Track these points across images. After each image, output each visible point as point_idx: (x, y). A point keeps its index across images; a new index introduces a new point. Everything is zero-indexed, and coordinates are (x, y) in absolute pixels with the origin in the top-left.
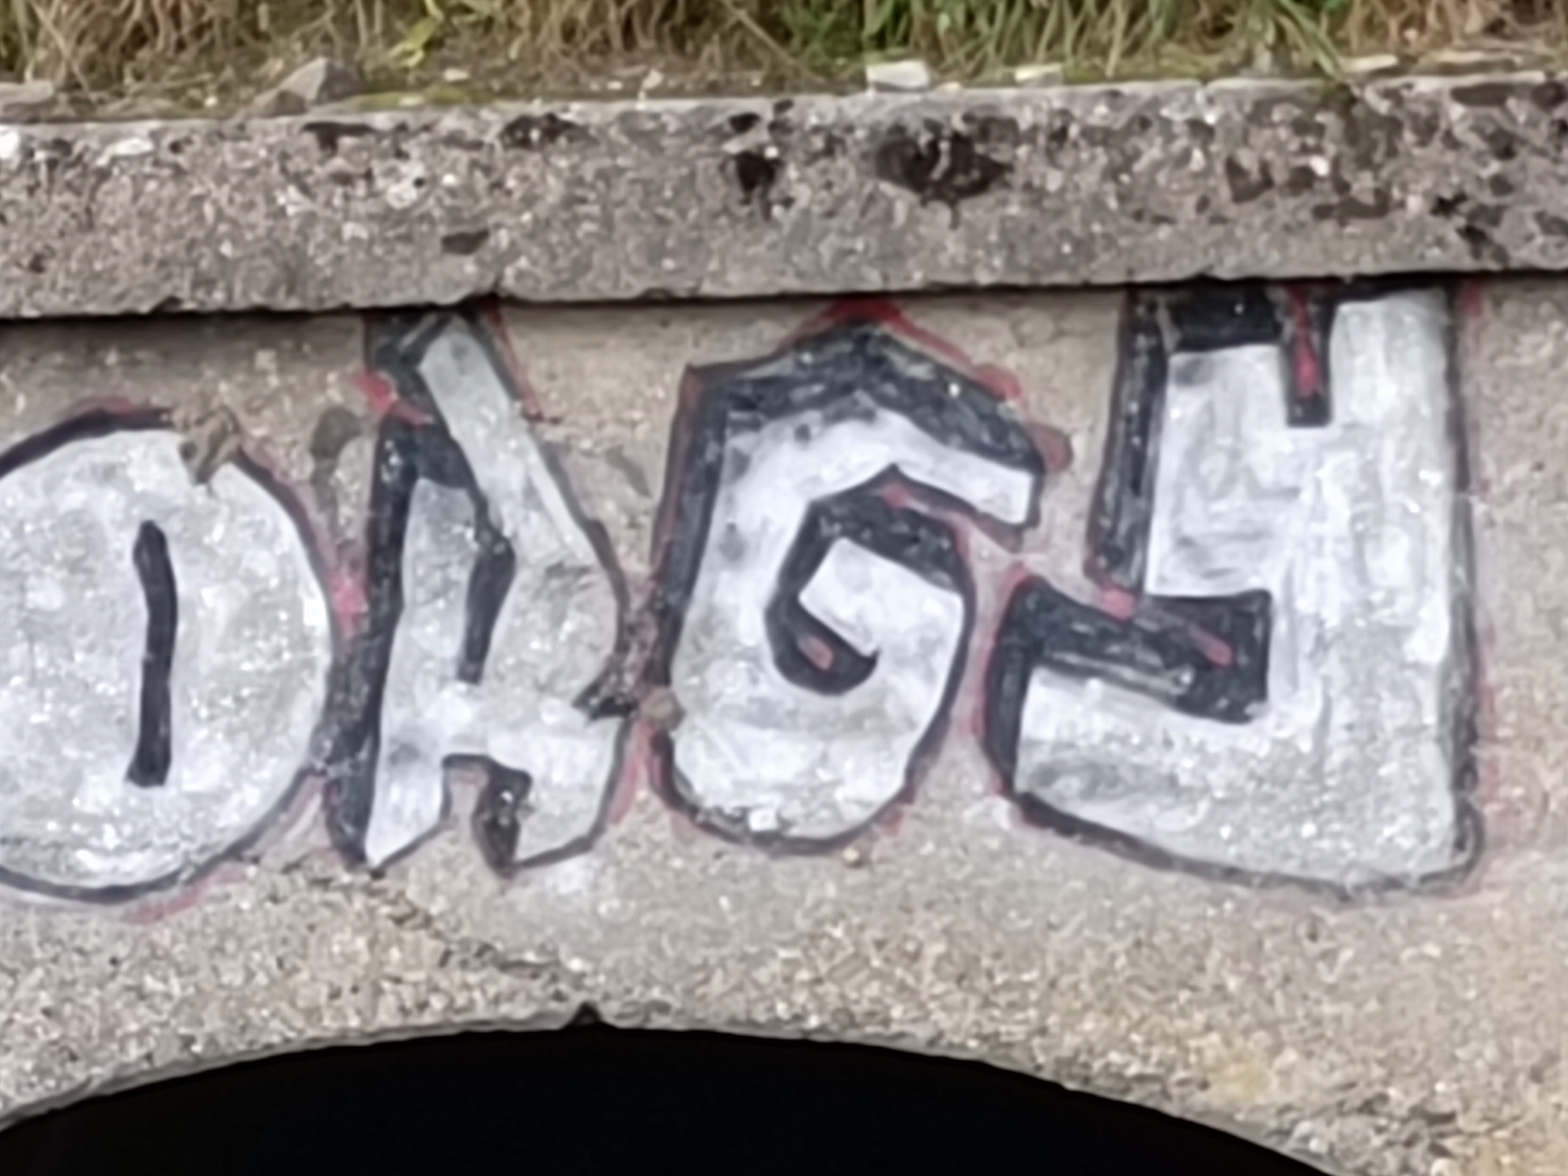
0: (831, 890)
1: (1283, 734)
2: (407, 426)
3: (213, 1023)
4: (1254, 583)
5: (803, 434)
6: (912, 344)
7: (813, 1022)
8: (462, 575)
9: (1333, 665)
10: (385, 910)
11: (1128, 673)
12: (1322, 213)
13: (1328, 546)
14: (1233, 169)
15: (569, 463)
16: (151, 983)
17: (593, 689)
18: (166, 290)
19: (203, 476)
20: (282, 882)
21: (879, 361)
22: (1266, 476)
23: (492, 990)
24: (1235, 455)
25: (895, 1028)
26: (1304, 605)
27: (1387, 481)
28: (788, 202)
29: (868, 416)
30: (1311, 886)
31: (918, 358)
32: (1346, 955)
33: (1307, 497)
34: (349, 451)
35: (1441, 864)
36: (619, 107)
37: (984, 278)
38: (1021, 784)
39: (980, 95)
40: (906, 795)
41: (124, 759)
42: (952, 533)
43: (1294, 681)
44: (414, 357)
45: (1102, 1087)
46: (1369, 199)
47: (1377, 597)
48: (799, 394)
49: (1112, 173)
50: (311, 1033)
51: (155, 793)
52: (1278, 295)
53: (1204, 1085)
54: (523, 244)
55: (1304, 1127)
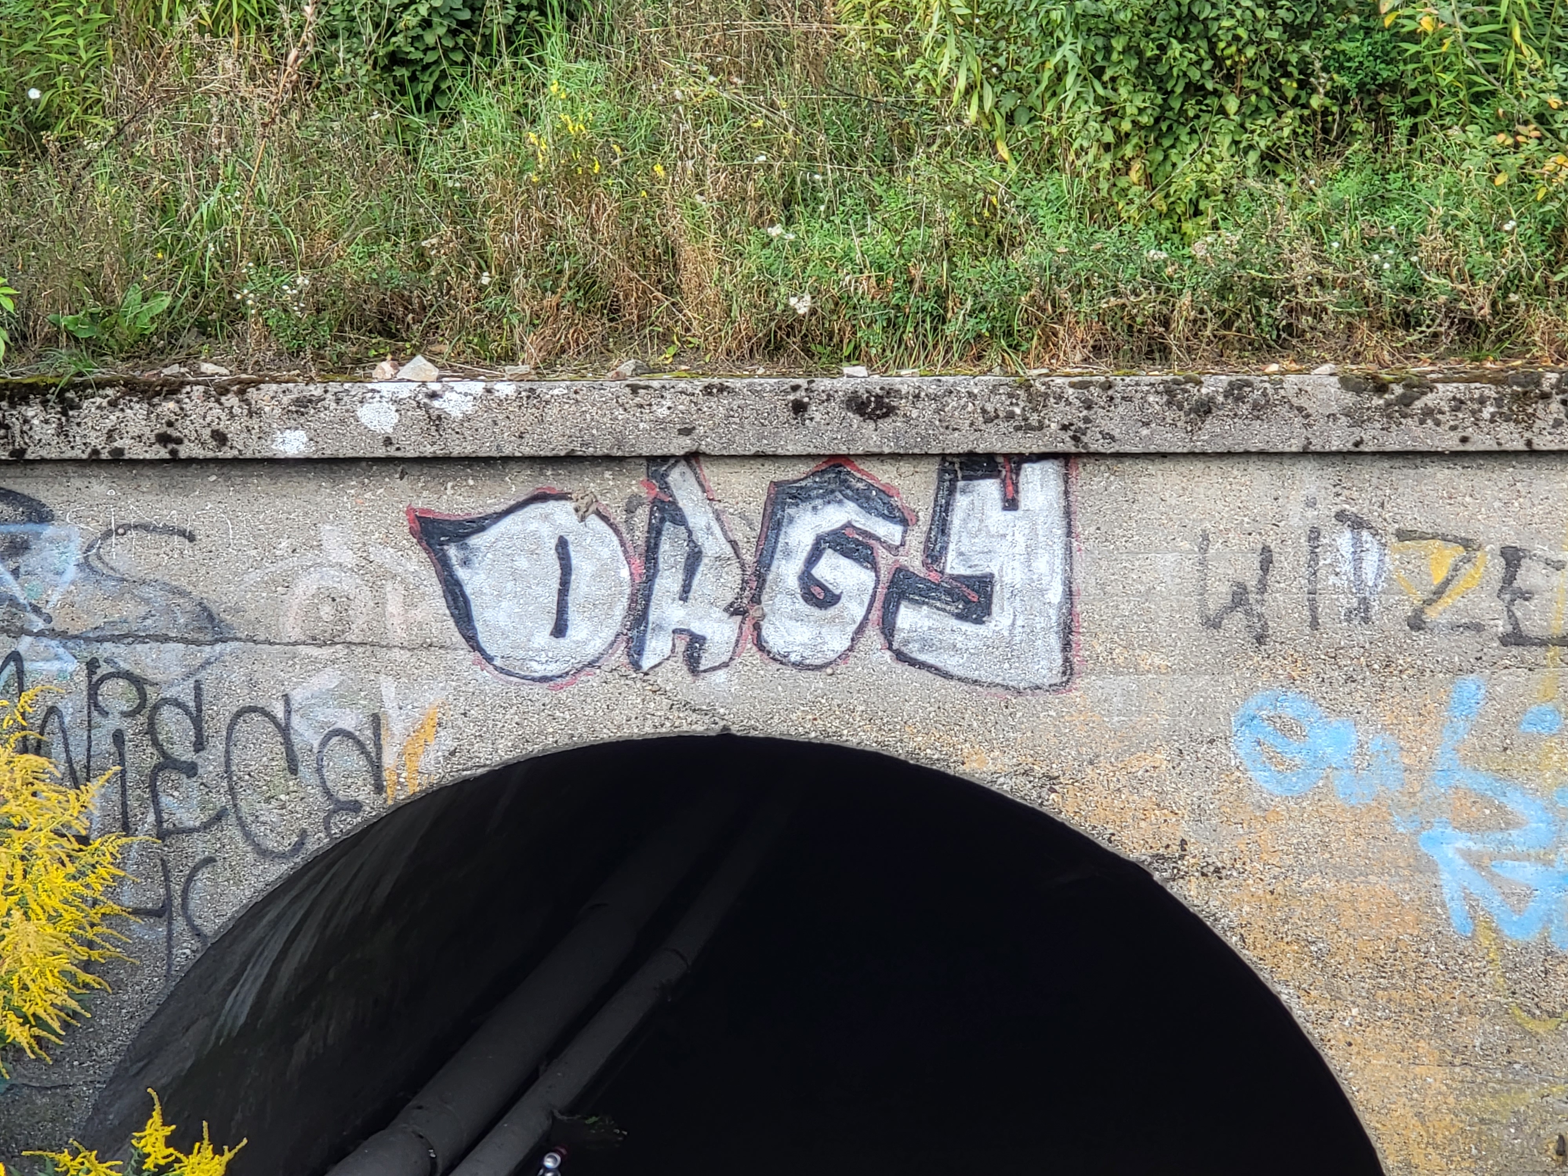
0: (821, 685)
1: (997, 629)
2: (662, 502)
3: (581, 729)
4: (988, 570)
5: (815, 508)
6: (859, 475)
7: (813, 735)
8: (681, 560)
9: (1017, 603)
10: (650, 687)
11: (938, 604)
12: (1018, 429)
13: (1017, 557)
14: (984, 411)
15: (723, 517)
16: (558, 714)
17: (731, 605)
18: (571, 447)
19: (583, 519)
20: (609, 676)
21: (846, 481)
22: (993, 530)
23: (689, 720)
24: (981, 521)
25: (844, 738)
26: (1007, 579)
27: (1041, 533)
28: (811, 419)
29: (840, 502)
30: (1007, 688)
31: (860, 480)
32: (1019, 714)
33: (1009, 538)
34: (640, 511)
35: (1057, 680)
36: (747, 381)
37: (887, 450)
38: (895, 646)
39: (887, 381)
40: (851, 649)
41: (550, 627)
42: (872, 549)
43: (1002, 608)
44: (664, 475)
45: (923, 762)
46: (1035, 424)
47: (1035, 577)
48: (814, 493)
49: (937, 411)
50: (619, 734)
51: (561, 640)
52: (1000, 460)
53: (963, 763)
54: (709, 433)
55: (1002, 780)
